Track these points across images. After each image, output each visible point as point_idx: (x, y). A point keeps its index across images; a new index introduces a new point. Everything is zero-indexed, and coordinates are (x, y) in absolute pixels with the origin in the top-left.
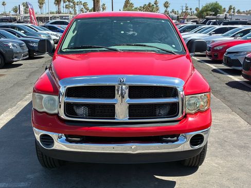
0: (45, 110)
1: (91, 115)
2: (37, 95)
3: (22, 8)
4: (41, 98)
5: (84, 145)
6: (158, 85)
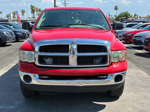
0: (26, 60)
1: (54, 63)
2: (22, 52)
3: (12, 15)
4: (24, 53)
5: (50, 81)
6: (95, 44)
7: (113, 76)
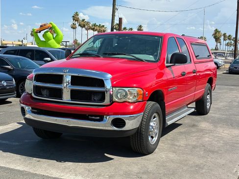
7: (109, 119)
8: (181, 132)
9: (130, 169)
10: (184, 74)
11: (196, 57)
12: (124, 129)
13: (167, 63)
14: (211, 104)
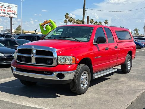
7: (55, 73)
8: (107, 83)
9: (67, 102)
10: (107, 49)
11: (119, 39)
12: (63, 79)
13: (95, 42)
14: (131, 66)
